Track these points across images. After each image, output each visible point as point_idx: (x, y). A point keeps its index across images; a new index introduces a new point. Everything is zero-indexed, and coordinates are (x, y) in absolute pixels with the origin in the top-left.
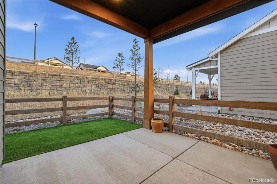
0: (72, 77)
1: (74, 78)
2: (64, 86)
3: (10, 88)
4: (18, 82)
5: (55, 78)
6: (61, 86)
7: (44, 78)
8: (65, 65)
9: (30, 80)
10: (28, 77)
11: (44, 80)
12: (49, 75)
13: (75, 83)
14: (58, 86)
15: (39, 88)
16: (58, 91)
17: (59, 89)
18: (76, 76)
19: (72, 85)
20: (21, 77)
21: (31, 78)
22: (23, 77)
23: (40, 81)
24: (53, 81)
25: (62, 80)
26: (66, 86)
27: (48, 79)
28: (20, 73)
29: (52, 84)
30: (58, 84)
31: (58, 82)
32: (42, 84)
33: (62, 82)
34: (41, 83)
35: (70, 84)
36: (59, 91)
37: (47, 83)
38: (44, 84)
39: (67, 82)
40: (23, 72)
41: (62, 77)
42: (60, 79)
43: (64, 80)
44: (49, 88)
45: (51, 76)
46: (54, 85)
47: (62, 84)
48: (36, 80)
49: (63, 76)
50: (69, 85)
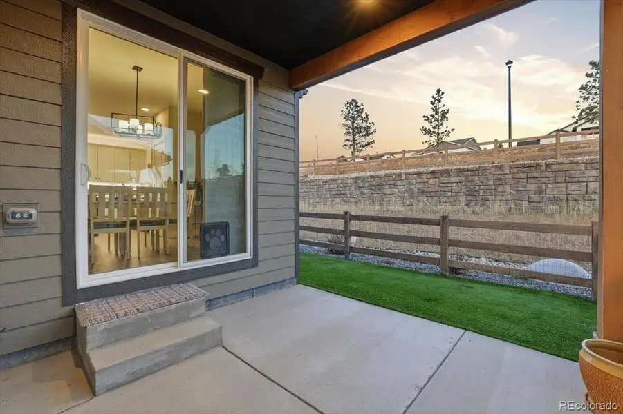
0: (577, 163)
1: (582, 166)
2: (549, 191)
3: (446, 198)
4: (455, 187)
5: (524, 173)
6: (539, 192)
7: (499, 176)
8: (564, 135)
9: (473, 183)
10: (470, 178)
11: (500, 181)
12: (511, 168)
13: (585, 180)
14: (533, 192)
15: (490, 197)
16: (533, 204)
17: (535, 198)
18: (592, 160)
19: (574, 187)
20: (460, 178)
21: (476, 178)
22: (464, 179)
23: (491, 182)
24: (519, 182)
25: (543, 175)
26: (556, 192)
27: (507, 176)
28: (460, 171)
29: (517, 187)
30: (533, 187)
31: (533, 181)
32: (495, 189)
33: (545, 180)
34: (493, 187)
35: (569, 185)
36: (536, 204)
37: (506, 186)
38: (500, 189)
39: (559, 180)
40: (463, 169)
41: (543, 168)
42: (536, 175)
43: (549, 174)
44: (509, 197)
45: (515, 170)
46: (521, 189)
47: (544, 186)
48: (485, 181)
49: (548, 166)
50: (567, 188)
